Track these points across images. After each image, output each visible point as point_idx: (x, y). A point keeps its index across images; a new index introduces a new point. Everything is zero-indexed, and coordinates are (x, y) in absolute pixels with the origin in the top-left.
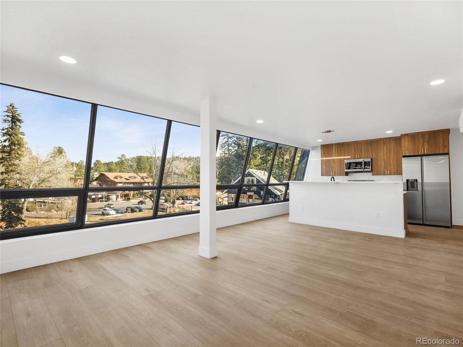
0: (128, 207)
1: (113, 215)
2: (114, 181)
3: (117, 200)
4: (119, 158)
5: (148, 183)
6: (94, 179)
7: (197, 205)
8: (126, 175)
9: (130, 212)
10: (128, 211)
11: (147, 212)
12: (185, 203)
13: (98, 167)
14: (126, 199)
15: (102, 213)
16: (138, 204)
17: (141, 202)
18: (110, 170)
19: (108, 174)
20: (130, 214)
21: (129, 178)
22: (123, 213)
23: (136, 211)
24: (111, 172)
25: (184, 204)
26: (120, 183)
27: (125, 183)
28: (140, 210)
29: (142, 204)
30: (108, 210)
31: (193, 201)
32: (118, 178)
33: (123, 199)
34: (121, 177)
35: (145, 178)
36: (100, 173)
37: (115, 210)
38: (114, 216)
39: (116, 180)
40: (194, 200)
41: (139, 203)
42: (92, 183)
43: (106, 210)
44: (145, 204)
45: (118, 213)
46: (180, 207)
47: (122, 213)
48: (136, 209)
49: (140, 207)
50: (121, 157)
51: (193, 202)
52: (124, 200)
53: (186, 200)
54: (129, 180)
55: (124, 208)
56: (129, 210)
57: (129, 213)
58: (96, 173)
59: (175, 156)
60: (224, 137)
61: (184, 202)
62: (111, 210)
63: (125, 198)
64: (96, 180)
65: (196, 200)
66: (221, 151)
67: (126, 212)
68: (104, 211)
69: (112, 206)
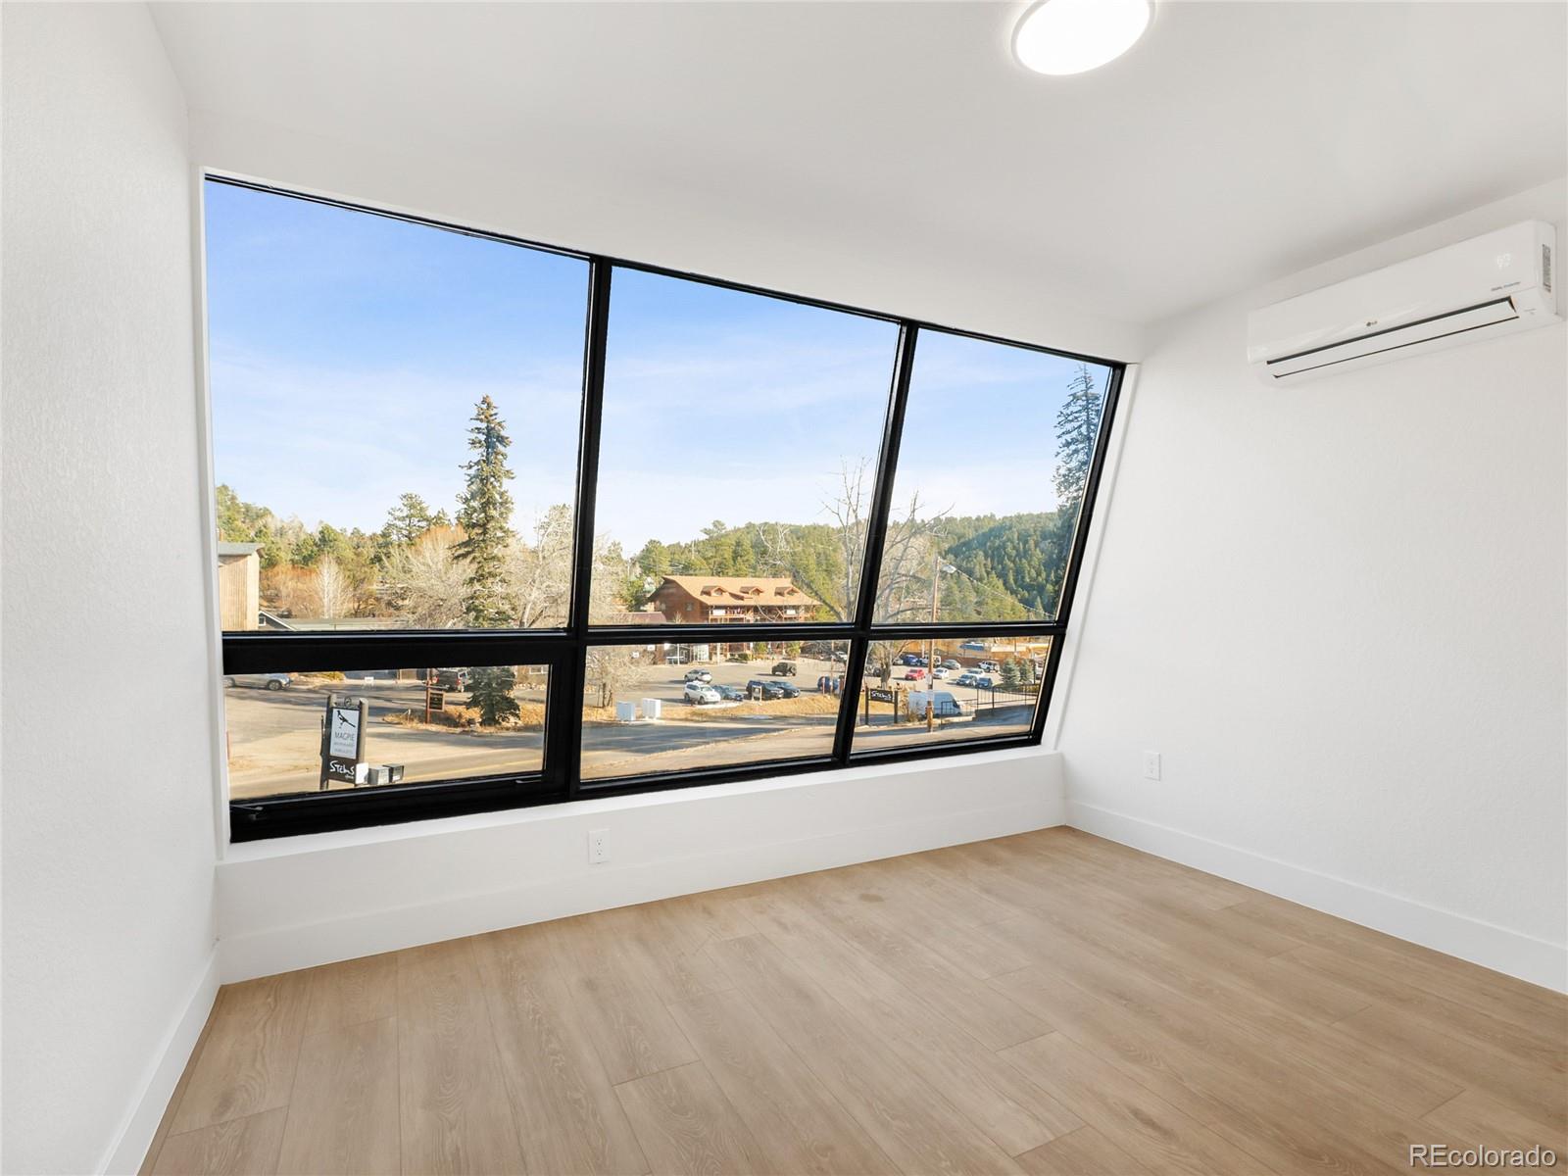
0: (752, 683)
1: (714, 703)
2: (701, 603)
3: (711, 659)
4: (706, 532)
5: (796, 608)
6: (648, 595)
7: (958, 684)
8: (733, 584)
9: (760, 696)
10: (754, 695)
11: (806, 698)
12: (915, 675)
13: (654, 561)
14: (737, 656)
15: (683, 697)
16: (774, 674)
17: (783, 669)
18: (687, 569)
19: (684, 582)
20: (761, 703)
21: (742, 594)
22: (740, 700)
23: (775, 696)
24: (691, 575)
25: (913, 679)
26: (718, 607)
27: (733, 608)
28: (788, 694)
29: (784, 675)
30: (702, 688)
31: (942, 671)
32: (713, 594)
33: (726, 656)
34: (720, 591)
35: (788, 593)
36: (664, 579)
37: (716, 687)
38: (717, 706)
39: (705, 599)
40: (943, 667)
41: (775, 670)
42: (642, 608)
43: (694, 688)
44: (794, 675)
45: (726, 698)
46: (905, 689)
47: (738, 699)
48: (774, 690)
49: (785, 683)
50: (711, 527)
51: (942, 675)
52: (730, 660)
53: (916, 665)
54: (742, 598)
55: (739, 685)
56: (757, 690)
57: (757, 699)
58: (649, 579)
59: (919, 521)
60: (1073, 447)
61: (912, 671)
62: (709, 689)
63: (732, 655)
64: (652, 599)
65: (949, 668)
66: (1064, 498)
67: (749, 697)
68: (692, 693)
69: (706, 678)
